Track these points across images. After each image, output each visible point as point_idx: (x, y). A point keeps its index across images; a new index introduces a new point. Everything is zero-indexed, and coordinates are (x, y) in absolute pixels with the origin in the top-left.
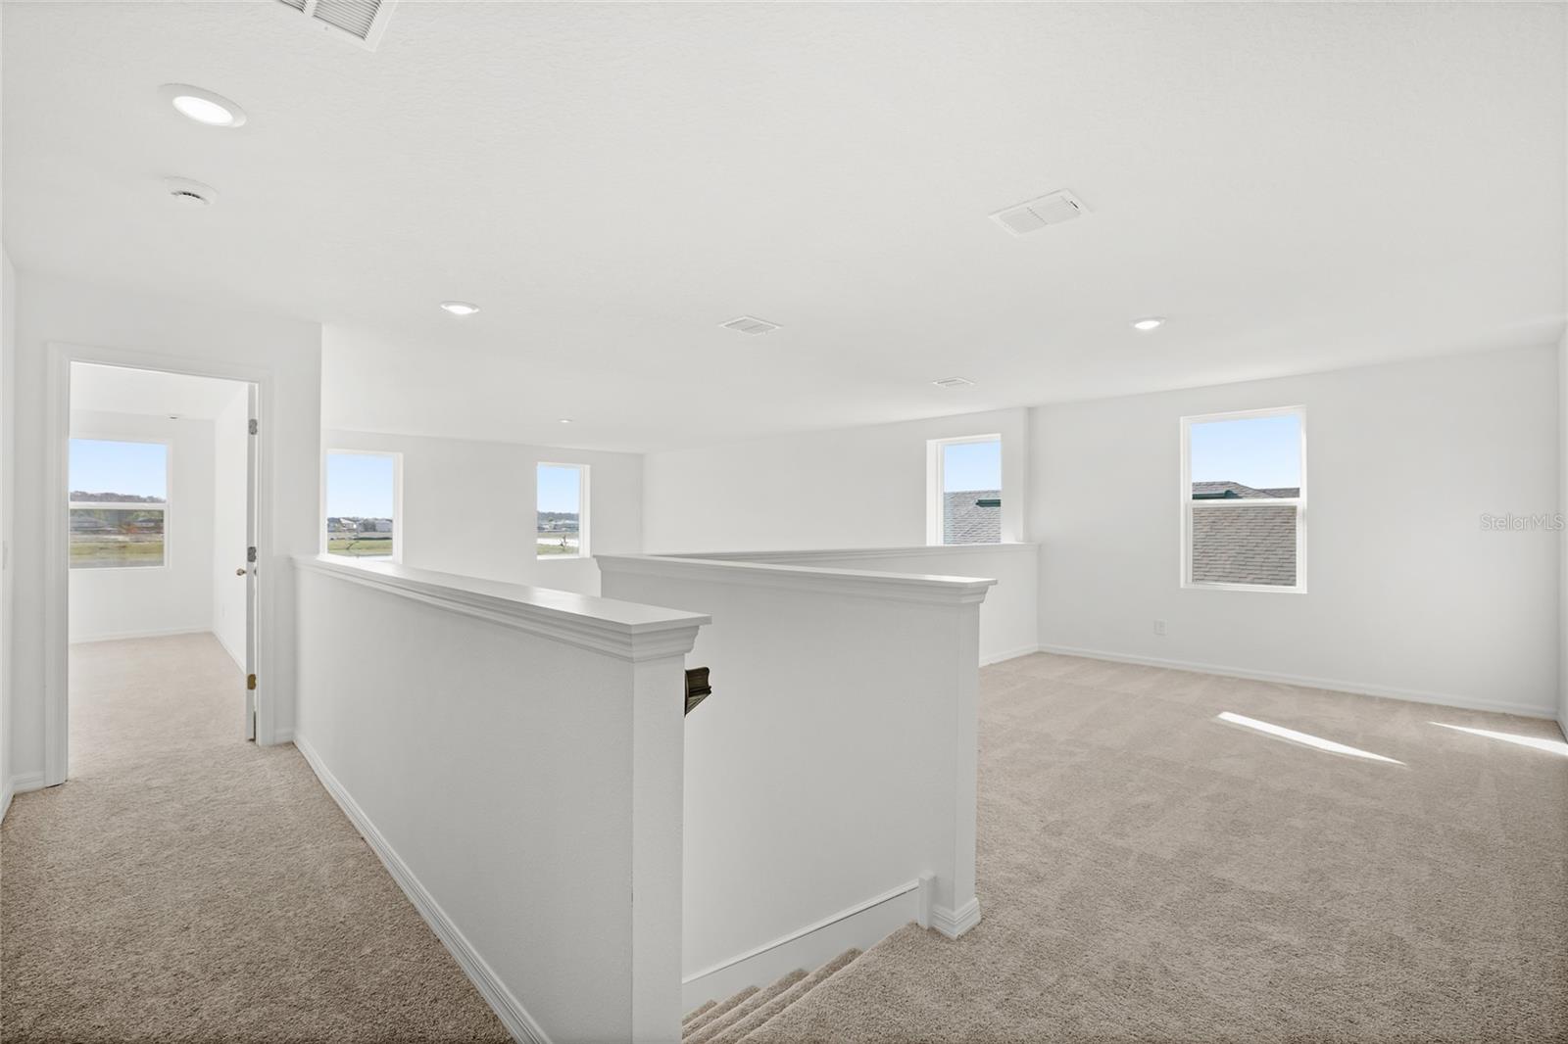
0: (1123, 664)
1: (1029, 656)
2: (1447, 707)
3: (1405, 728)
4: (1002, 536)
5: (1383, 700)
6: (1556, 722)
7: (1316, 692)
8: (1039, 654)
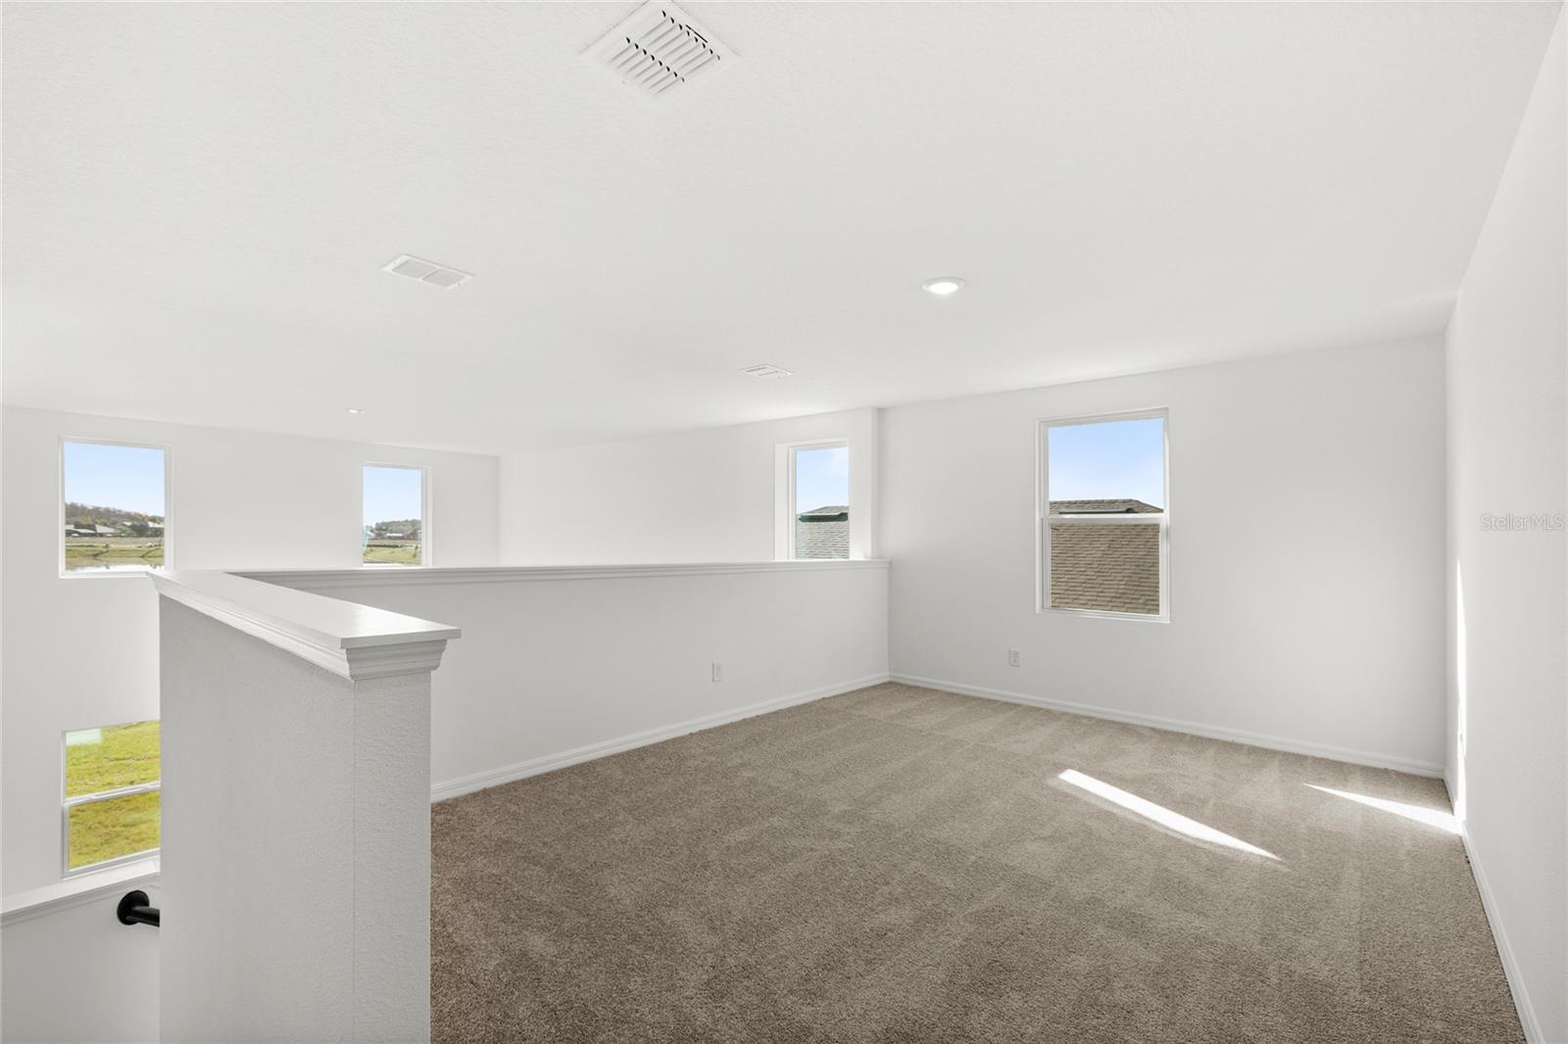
0: (975, 699)
1: (874, 687)
2: (1322, 759)
3: (1267, 792)
4: (851, 550)
5: (1253, 750)
6: (1443, 781)
7: (1177, 738)
8: (890, 685)
